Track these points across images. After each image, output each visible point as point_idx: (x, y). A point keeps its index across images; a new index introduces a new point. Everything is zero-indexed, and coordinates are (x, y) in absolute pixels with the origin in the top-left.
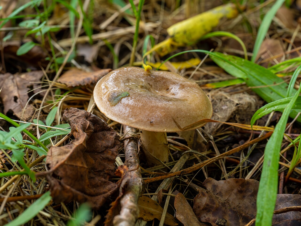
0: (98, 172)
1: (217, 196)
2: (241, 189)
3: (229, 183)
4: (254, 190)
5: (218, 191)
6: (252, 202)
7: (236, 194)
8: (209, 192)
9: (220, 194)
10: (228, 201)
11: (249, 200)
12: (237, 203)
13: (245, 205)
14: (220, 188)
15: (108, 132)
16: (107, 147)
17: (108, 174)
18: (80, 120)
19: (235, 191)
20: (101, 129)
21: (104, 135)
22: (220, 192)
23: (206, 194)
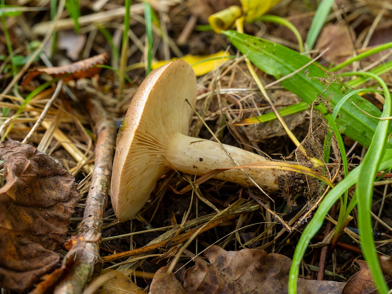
0: (37, 236)
1: (223, 273)
2: (259, 266)
3: (242, 256)
4: (281, 270)
5: (225, 266)
6: (276, 288)
7: (252, 273)
8: (212, 265)
9: (228, 270)
10: (238, 282)
11: (272, 284)
12: (253, 286)
13: (265, 290)
14: (229, 262)
15: (63, 178)
16: (59, 201)
17: (55, 240)
18: (16, 158)
19: (252, 268)
20: (52, 173)
21: (57, 183)
22: (228, 268)
23: (206, 268)
